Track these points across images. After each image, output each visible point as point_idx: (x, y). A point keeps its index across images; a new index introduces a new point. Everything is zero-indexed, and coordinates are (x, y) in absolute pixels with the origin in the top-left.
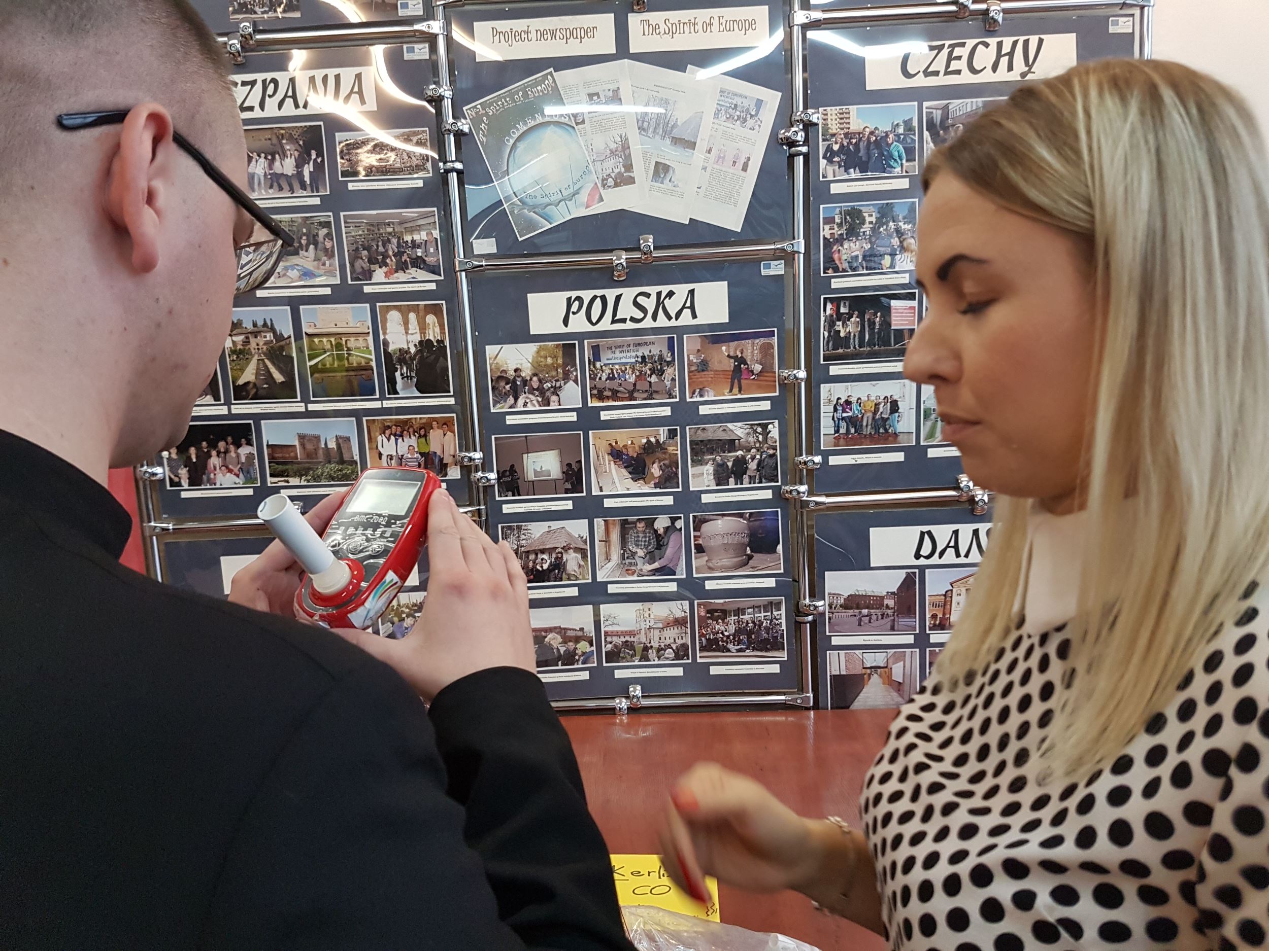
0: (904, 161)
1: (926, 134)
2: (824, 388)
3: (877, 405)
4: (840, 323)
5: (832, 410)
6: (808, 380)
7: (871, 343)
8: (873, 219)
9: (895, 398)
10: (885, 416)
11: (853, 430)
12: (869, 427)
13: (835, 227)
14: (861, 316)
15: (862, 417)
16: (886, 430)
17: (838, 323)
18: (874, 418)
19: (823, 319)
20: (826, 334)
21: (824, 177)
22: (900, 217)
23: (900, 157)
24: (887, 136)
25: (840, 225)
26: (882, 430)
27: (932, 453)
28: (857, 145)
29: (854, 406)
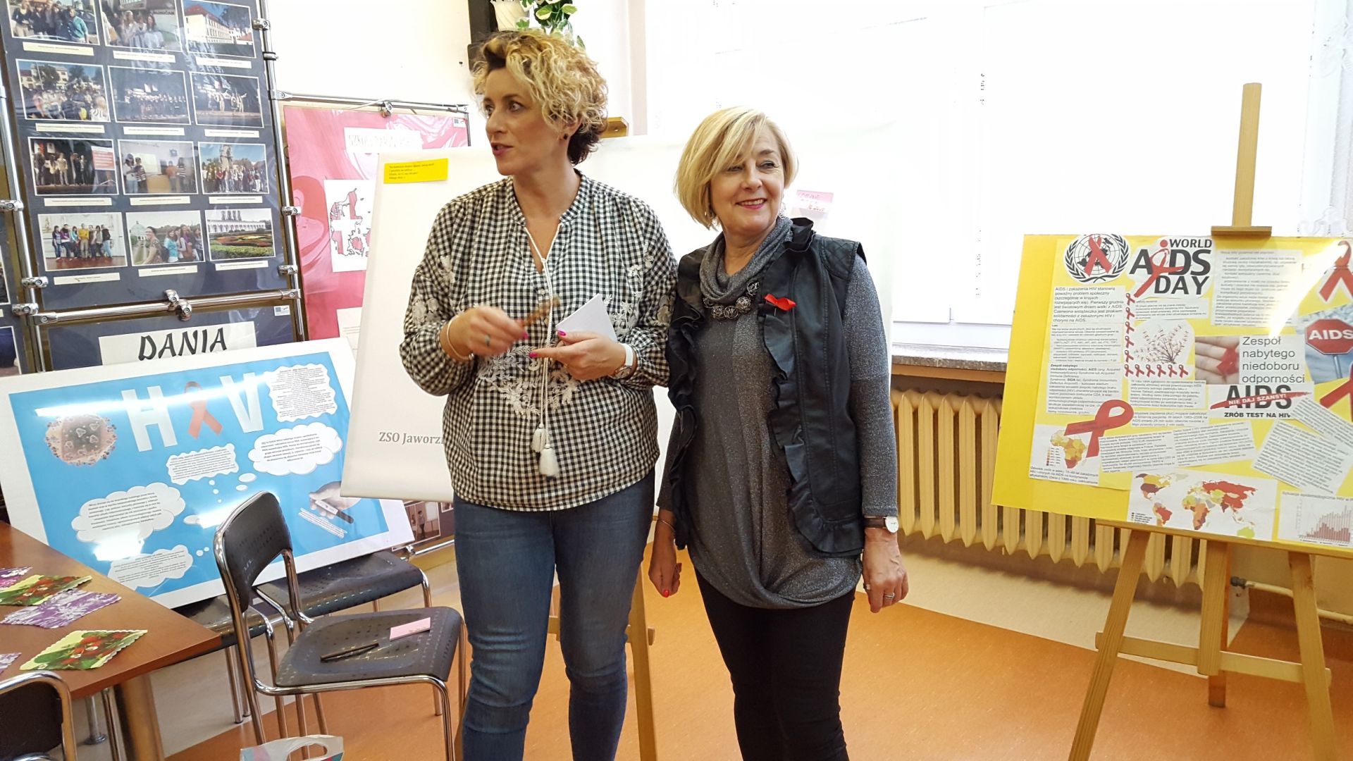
0: (87, 33)
1: (103, 15)
2: (42, 218)
3: (91, 233)
4: (49, 162)
5: (51, 236)
6: (25, 211)
7: (79, 181)
8: (66, 77)
9: (106, 227)
10: (99, 242)
11: (72, 254)
12: (87, 252)
13: (33, 79)
14: (67, 157)
15: (80, 243)
16: (102, 255)
17: (47, 161)
18: (90, 244)
19: (32, 157)
20: (37, 170)
21: (16, 35)
22: (90, 79)
23: (83, 29)
24: (69, 10)
25: (37, 78)
26: (98, 255)
27: (143, 273)
28: (43, 13)
29: (71, 233)
